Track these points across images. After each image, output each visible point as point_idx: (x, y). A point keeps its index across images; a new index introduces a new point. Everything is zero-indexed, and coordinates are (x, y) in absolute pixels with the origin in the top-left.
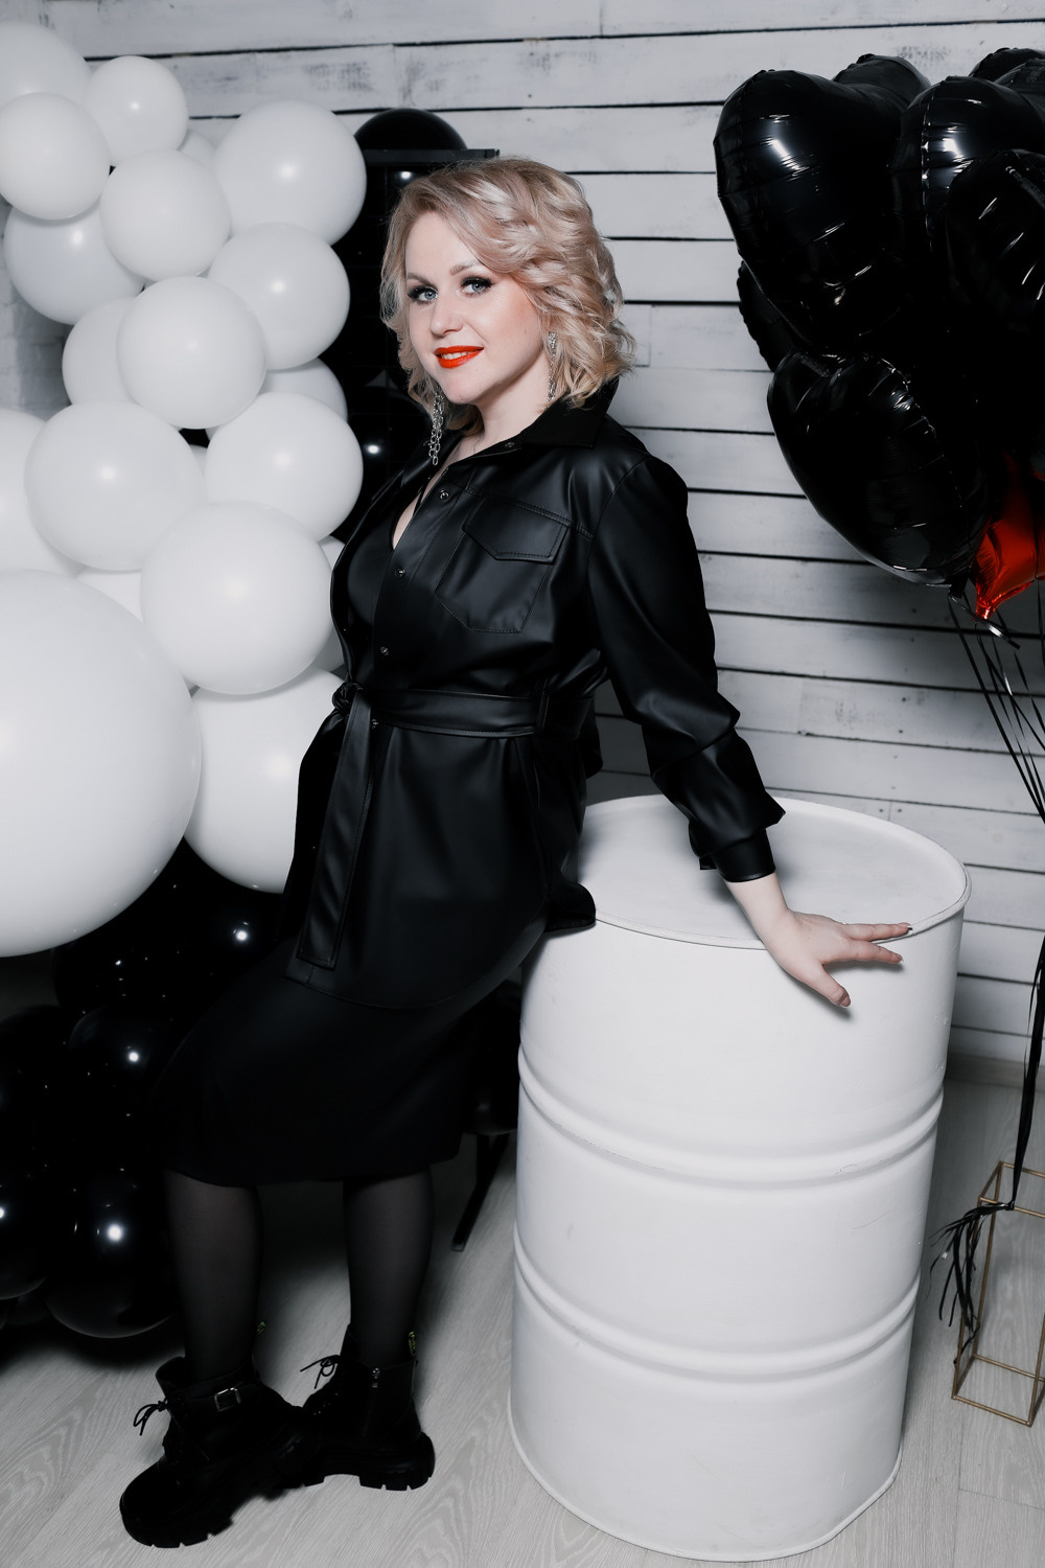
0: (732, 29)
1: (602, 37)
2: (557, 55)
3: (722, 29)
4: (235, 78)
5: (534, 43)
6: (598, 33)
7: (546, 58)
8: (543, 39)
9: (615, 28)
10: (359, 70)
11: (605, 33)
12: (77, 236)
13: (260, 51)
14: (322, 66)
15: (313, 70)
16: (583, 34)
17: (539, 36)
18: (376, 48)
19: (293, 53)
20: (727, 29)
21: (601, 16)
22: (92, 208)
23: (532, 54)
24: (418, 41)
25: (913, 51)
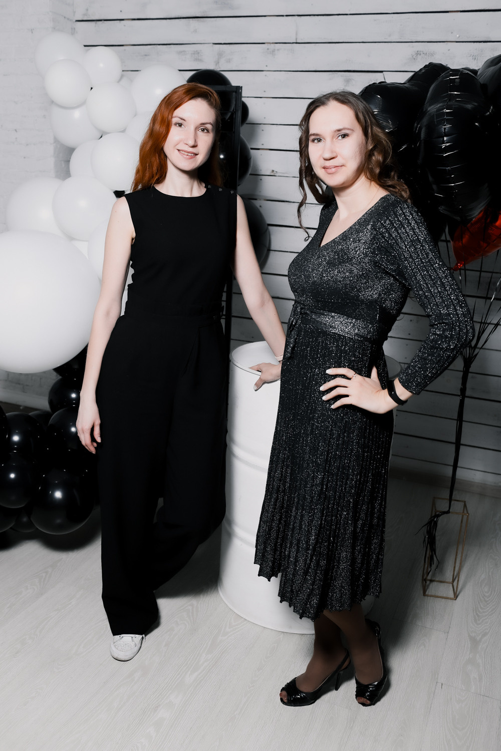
0: (349, 41)
1: (296, 43)
2: (278, 50)
3: (345, 41)
4: (149, 55)
5: (269, 44)
6: (295, 42)
7: (274, 51)
8: (273, 43)
9: (302, 40)
10: (198, 53)
11: (298, 42)
12: (77, 114)
13: (159, 45)
14: (184, 51)
15: (180, 53)
16: (289, 42)
17: (271, 42)
18: (206, 45)
19: (172, 46)
20: (347, 41)
21: (296, 34)
22: (82, 104)
23: (268, 49)
24: (223, 42)
25: (421, 53)
